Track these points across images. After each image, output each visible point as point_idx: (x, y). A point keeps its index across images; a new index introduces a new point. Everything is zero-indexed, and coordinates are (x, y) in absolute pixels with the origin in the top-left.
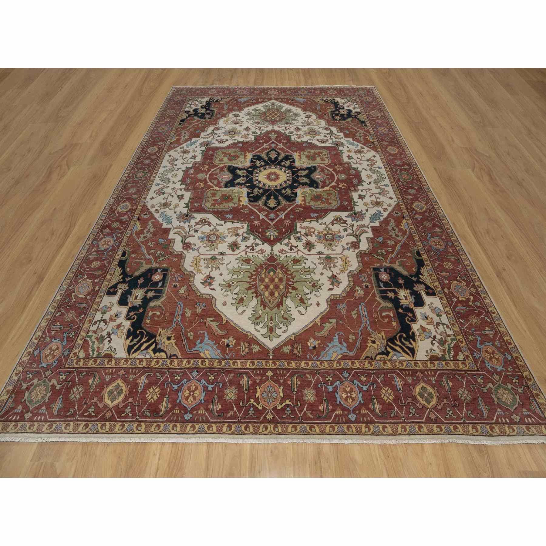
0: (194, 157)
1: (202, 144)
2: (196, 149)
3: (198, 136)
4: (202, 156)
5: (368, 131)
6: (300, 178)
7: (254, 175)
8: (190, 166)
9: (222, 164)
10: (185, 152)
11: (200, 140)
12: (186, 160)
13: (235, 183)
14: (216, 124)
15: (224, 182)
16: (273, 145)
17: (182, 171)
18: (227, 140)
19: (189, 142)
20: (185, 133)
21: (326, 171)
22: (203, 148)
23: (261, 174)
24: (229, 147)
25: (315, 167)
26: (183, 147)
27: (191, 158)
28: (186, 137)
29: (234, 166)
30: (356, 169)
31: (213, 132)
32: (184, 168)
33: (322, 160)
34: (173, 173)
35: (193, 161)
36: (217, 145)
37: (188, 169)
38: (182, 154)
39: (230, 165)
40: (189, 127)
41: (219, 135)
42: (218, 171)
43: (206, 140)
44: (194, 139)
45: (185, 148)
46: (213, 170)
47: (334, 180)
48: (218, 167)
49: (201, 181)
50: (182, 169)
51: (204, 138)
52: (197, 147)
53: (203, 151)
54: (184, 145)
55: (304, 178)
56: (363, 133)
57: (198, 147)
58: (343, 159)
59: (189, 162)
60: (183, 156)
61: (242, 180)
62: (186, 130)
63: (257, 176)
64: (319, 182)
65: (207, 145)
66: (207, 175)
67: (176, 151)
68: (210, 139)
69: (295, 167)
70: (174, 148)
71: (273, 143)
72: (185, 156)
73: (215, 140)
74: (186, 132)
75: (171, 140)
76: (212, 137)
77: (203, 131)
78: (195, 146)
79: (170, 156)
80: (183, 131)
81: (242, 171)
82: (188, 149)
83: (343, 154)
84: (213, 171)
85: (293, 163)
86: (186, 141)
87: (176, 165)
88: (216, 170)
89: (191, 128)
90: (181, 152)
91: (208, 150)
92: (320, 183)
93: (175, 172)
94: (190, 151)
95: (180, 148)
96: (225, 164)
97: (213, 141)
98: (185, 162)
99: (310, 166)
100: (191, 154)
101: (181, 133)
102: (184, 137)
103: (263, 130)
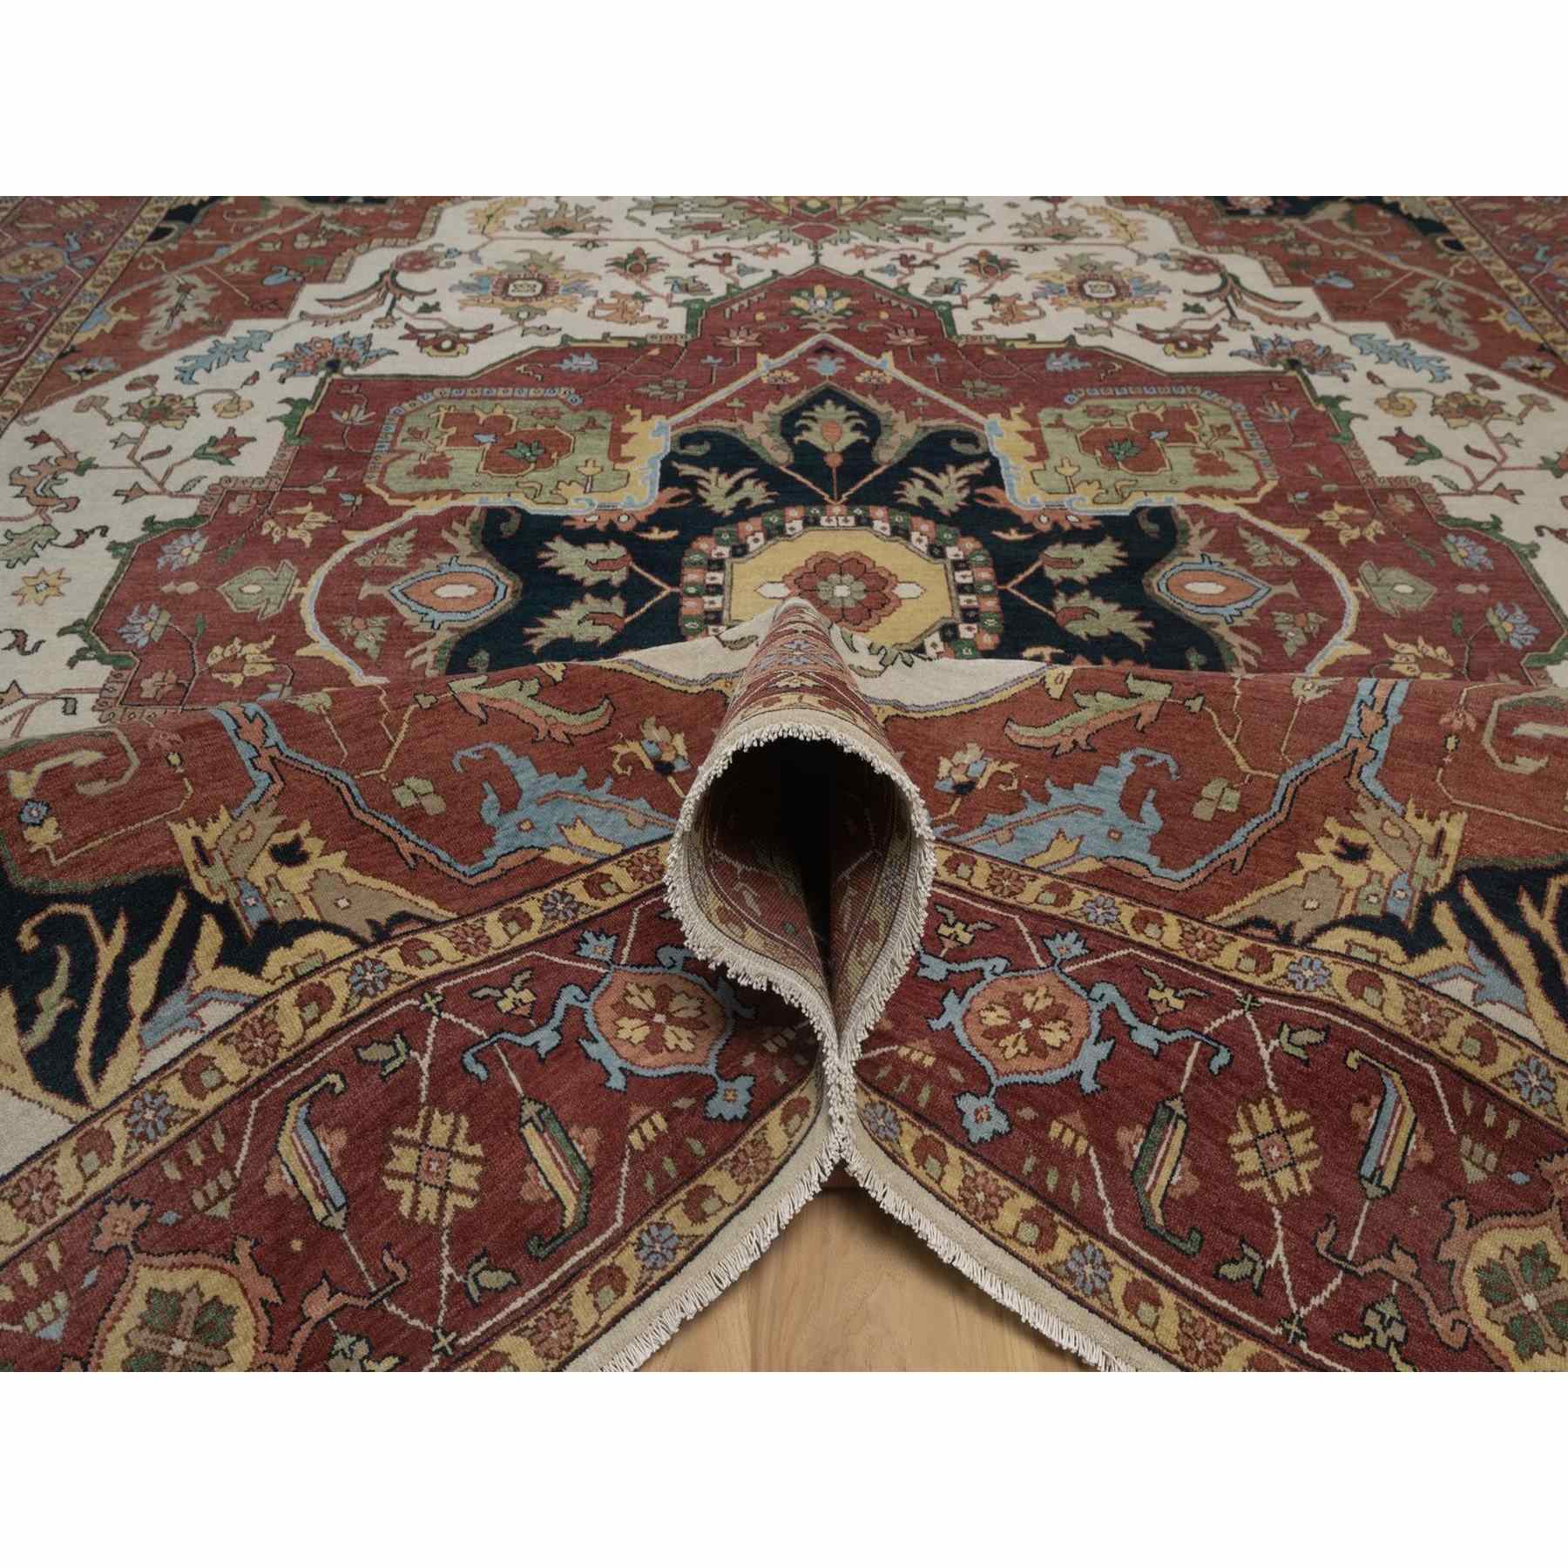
0: (227, 447)
1: (294, 363)
2: (246, 394)
3: (278, 305)
4: (287, 437)
5: (1484, 279)
6: (1060, 602)
7: (691, 576)
8: (185, 509)
9: (439, 494)
10: (161, 412)
11: (289, 334)
12: (157, 467)
13: (537, 644)
14: (412, 233)
15: (444, 636)
16: (827, 367)
17: (114, 547)
18: (484, 333)
19: (201, 348)
20: (185, 289)
21: (1257, 547)
22: (304, 387)
23: (744, 574)
24: (501, 376)
25: (1162, 515)
26: (152, 380)
27: (201, 454)
28: (191, 314)
29: (533, 509)
30: (1485, 533)
31: (387, 283)
32: (128, 528)
33: (1209, 464)
34: (33, 566)
35: (213, 472)
36: (413, 362)
37: (158, 534)
38: (134, 428)
39: (499, 501)
40: (222, 253)
41: (431, 301)
42: (399, 549)
43: (335, 331)
44: (241, 328)
45: (166, 386)
46: (357, 539)
47: (1338, 616)
48: (407, 516)
49: (249, 627)
50: (112, 535)
51: (316, 320)
52: (256, 377)
53: (297, 404)
54: (165, 368)
55: (1098, 605)
56: (1458, 291)
57: (269, 378)
58: (1365, 463)
59: (173, 484)
60: (137, 442)
61: (595, 618)
62: (198, 272)
63: (718, 590)
64: (1222, 630)
65: (334, 366)
66: (304, 579)
67: (97, 404)
68: (358, 329)
69: (1009, 518)
70: (85, 386)
71: (823, 349)
72: (159, 436)
73: (400, 330)
74: (194, 279)
75: (73, 329)
76: (381, 312)
77: (322, 276)
78: (247, 370)
79: (39, 439)
80: (173, 279)
81: (595, 551)
82: (185, 391)
83: (1356, 425)
84: (362, 550)
85: (992, 491)
86: (189, 334)
87: (72, 504)
88: (383, 540)
89: (236, 259)
90: (133, 410)
91: (335, 396)
92: (1235, 640)
93: (52, 559)
94: (204, 403)
95: (131, 387)
96: (456, 493)
97: (384, 339)
98: (147, 484)
99: (1124, 509)
100: (208, 425)
101: (158, 287)
102: (174, 313)
103: (743, 270)
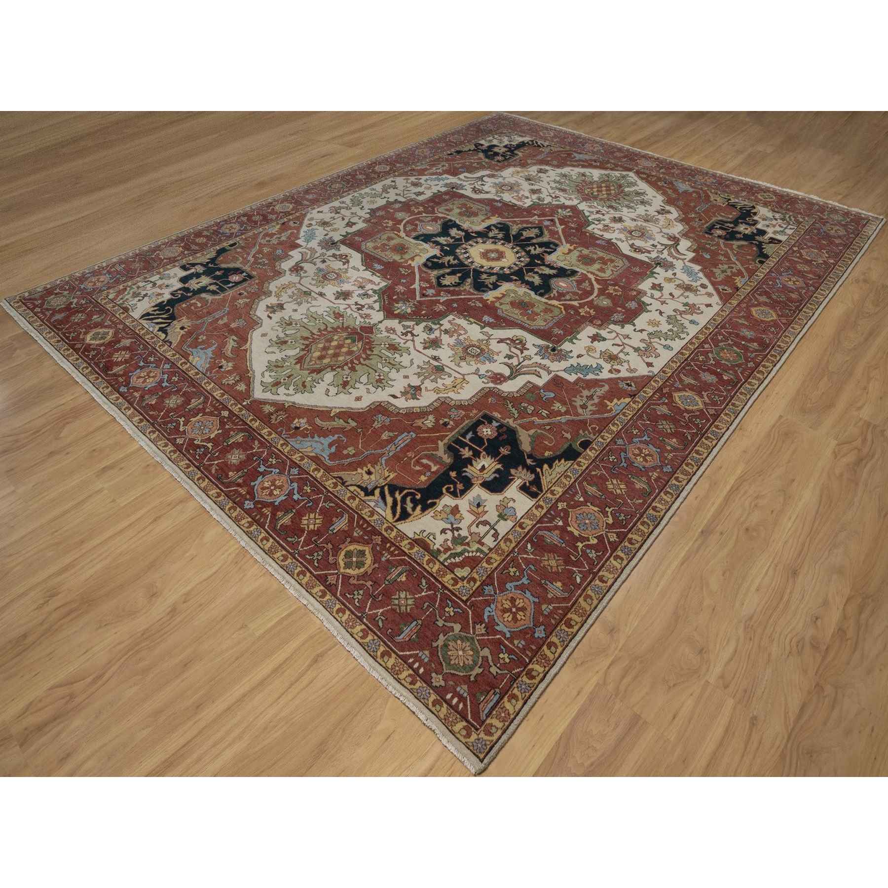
0: (595, 338)
1: (562, 356)
2: (584, 352)
3: (557, 382)
4: (578, 333)
8: (613, 327)
9: (550, 305)
10: (612, 358)
11: (558, 367)
12: (617, 341)
14: (489, 393)
15: (571, 279)
17: (634, 325)
18: (501, 341)
19: (591, 376)
20: (584, 407)
22: (566, 346)
26: (610, 371)
27: (604, 339)
28: (586, 393)
31: (515, 374)
32: (629, 327)
35: (603, 333)
36: (531, 340)
37: (622, 323)
38: (621, 355)
39: (539, 298)
40: (563, 419)
41: (507, 360)
42: (567, 297)
43: (546, 362)
44: (572, 378)
45: (607, 366)
46: (574, 303)
48: (560, 303)
49: (394, 219)
50: (633, 328)
51: (546, 370)
52: (579, 356)
53: (571, 341)
54: (605, 375)
57: (574, 354)
59: (614, 335)
60: (621, 351)
62: (575, 414)
65: (554, 350)
66: (593, 301)
67: (631, 370)
68: (537, 359)
70: (631, 379)
72: (615, 350)
73: (526, 353)
74: (579, 410)
75: (628, 406)
76: (526, 363)
78: (580, 360)
79: (649, 365)
80: (586, 415)
82: (601, 362)
84: (575, 300)
87: (642, 340)
88: (570, 300)
89: (559, 413)
90: (621, 363)
91: (560, 340)
93: (651, 329)
94: (597, 355)
95: (618, 371)
96: (547, 303)
97: (532, 351)
98: (621, 337)
100: (600, 346)
101: (594, 413)
